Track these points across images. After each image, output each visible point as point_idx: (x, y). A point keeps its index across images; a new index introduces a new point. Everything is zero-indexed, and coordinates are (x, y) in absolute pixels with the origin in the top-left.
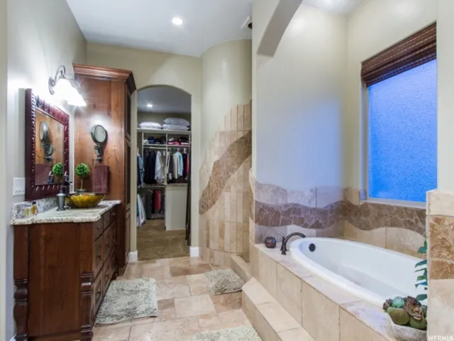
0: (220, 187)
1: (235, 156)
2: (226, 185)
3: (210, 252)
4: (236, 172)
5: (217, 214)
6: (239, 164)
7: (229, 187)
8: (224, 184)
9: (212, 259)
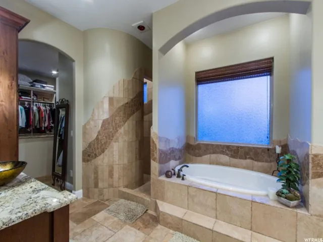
0: (109, 139)
1: (122, 115)
2: (115, 138)
3: (99, 191)
4: (123, 128)
5: (106, 160)
6: (125, 122)
7: (117, 139)
8: (113, 137)
9: (102, 196)
